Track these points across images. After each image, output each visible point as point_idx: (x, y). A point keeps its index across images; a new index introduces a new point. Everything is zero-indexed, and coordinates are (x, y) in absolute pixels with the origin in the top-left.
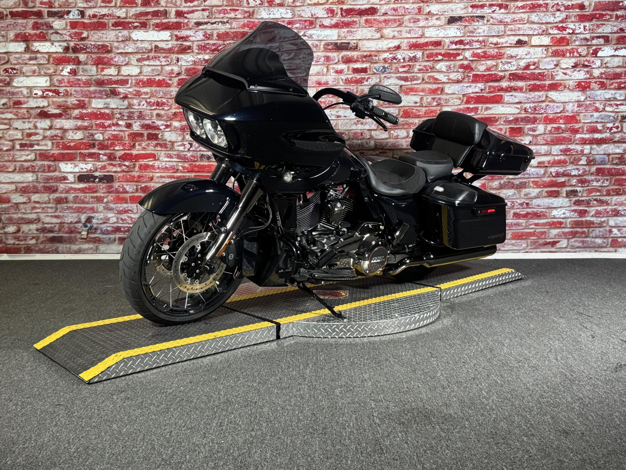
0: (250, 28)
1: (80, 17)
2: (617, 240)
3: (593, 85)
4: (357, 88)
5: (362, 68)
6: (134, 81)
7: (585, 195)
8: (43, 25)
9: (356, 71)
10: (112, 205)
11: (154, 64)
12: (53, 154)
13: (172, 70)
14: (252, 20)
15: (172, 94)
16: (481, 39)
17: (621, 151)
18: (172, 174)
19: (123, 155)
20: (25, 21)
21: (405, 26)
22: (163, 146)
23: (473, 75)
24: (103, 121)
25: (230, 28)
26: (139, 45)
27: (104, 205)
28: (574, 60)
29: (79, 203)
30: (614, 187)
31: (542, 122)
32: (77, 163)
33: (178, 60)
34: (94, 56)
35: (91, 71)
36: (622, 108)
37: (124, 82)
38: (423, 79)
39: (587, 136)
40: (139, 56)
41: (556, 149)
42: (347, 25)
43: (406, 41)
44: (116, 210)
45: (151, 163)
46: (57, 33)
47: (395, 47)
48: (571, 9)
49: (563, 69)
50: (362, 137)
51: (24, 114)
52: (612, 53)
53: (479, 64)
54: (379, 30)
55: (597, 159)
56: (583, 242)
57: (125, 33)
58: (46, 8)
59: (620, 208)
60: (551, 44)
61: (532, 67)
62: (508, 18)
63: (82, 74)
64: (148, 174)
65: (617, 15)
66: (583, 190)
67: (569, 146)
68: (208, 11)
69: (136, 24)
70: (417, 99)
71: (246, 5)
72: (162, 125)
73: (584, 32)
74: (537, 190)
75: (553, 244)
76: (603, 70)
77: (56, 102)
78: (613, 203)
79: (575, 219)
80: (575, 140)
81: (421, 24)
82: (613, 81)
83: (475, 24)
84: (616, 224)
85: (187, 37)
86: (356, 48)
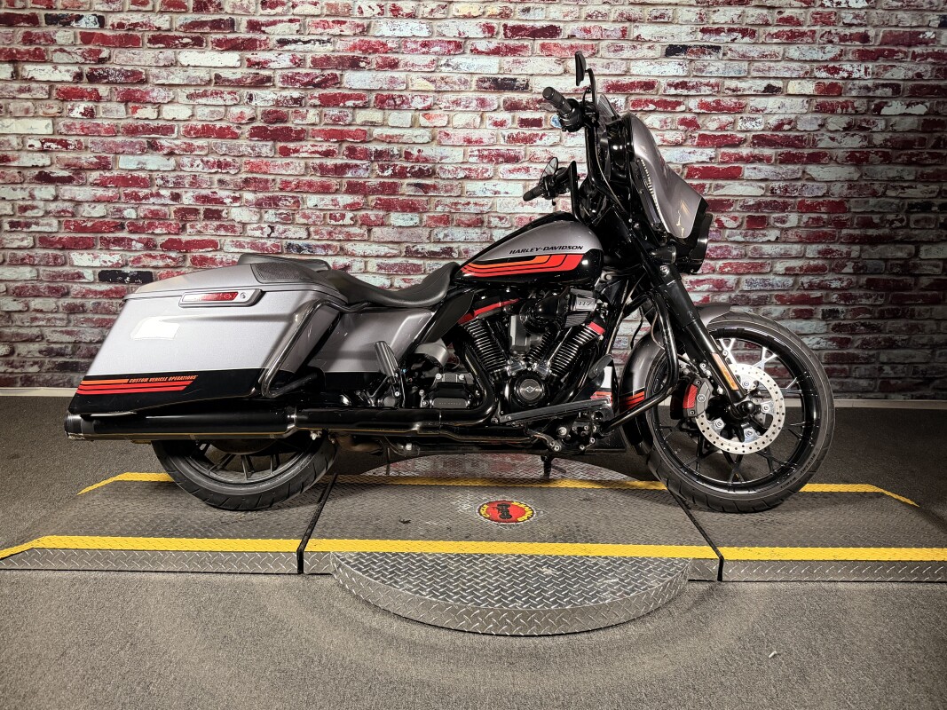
0: (363, 51)
1: (97, 26)
2: (889, 383)
3: (873, 157)
4: (525, 151)
5: (535, 120)
6: (182, 129)
7: (850, 317)
8: (39, 38)
9: (525, 123)
11: (214, 103)
12: (60, 238)
13: (242, 112)
14: (366, 39)
15: (241, 149)
16: (713, 81)
17: (905, 256)
19: (167, 241)
20: (11, 30)
21: (601, 57)
22: (231, 229)
23: (700, 135)
24: (136, 190)
25: (333, 51)
26: (191, 72)
28: (846, 119)
29: (101, 313)
30: (890, 307)
31: (795, 210)
32: (97, 252)
33: (251, 98)
34: (120, 88)
35: (117, 111)
36: (910, 192)
37: (167, 130)
39: (857, 232)
40: (192, 90)
41: (812, 250)
42: (513, 51)
43: (601, 79)
45: (209, 255)
46: (62, 51)
48: (848, 40)
49: (831, 132)
51: (15, 177)
52: (903, 109)
53: (708, 119)
54: (562, 61)
55: (869, 266)
56: (842, 384)
57: (169, 53)
58: (43, 9)
59: (897, 338)
60: (816, 93)
61: (786, 127)
62: (755, 51)
63: (104, 116)
65: (914, 52)
66: (847, 310)
67: (831, 246)
68: (298, 23)
69: (185, 41)
71: (358, 15)
72: (228, 197)
73: (864, 77)
74: (782, 309)
76: (888, 136)
77: (63, 159)
78: (887, 328)
79: (833, 352)
80: (840, 238)
81: (626, 54)
82: (902, 152)
83: (705, 58)
84: (890, 359)
85: (266, 62)
86: (525, 88)
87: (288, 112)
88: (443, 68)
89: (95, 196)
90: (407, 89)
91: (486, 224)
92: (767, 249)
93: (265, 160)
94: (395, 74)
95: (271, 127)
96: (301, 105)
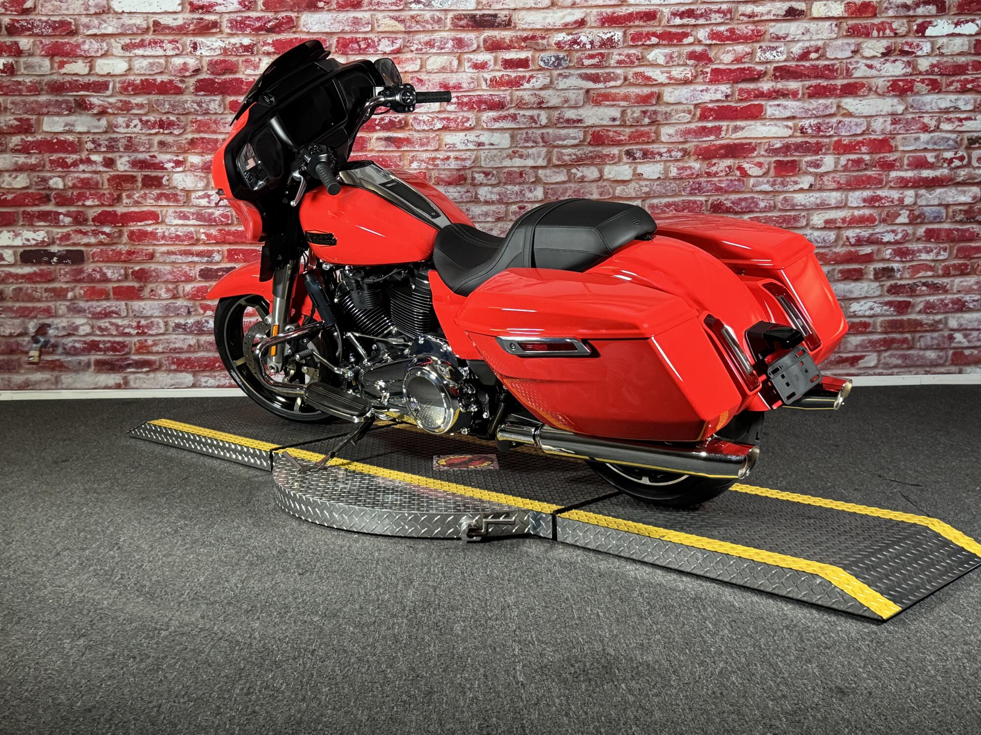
2: (962, 353)
3: (918, 86)
4: (511, 95)
5: (520, 60)
6: (118, 85)
7: (908, 276)
9: (509, 64)
10: (82, 304)
11: (153, 53)
13: (185, 63)
15: (186, 106)
16: (724, 7)
17: (969, 200)
18: (188, 248)
19: (100, 214)
22: (172, 197)
23: (713, 70)
24: (63, 155)
26: (126, 20)
27: (68, 303)
28: (885, 43)
29: (23, 301)
30: (956, 262)
31: (831, 151)
32: (18, 229)
33: (195, 47)
34: (46, 41)
35: (40, 66)
36: (969, 125)
37: (100, 87)
38: (626, 79)
39: (909, 174)
40: (126, 40)
41: (856, 197)
43: (595, 11)
44: (90, 312)
45: (149, 229)
47: (576, 22)
49: (867, 58)
50: (521, 180)
52: (950, 29)
53: (722, 51)
55: (927, 214)
56: (904, 357)
59: (967, 298)
60: (846, 15)
61: (813, 56)
63: (25, 72)
64: (145, 248)
66: (903, 267)
67: (879, 193)
70: (616, 113)
72: (169, 161)
75: (854, 361)
76: (934, 60)
78: (955, 287)
79: (891, 318)
80: (888, 182)
82: (953, 78)
84: (961, 325)
85: (211, 6)
86: (508, 24)
87: (237, 61)
88: (413, 6)
89: (16, 163)
90: (372, 31)
91: (469, 181)
92: (800, 198)
93: (214, 117)
94: (359, 15)
95: (220, 79)
96: (252, 53)
